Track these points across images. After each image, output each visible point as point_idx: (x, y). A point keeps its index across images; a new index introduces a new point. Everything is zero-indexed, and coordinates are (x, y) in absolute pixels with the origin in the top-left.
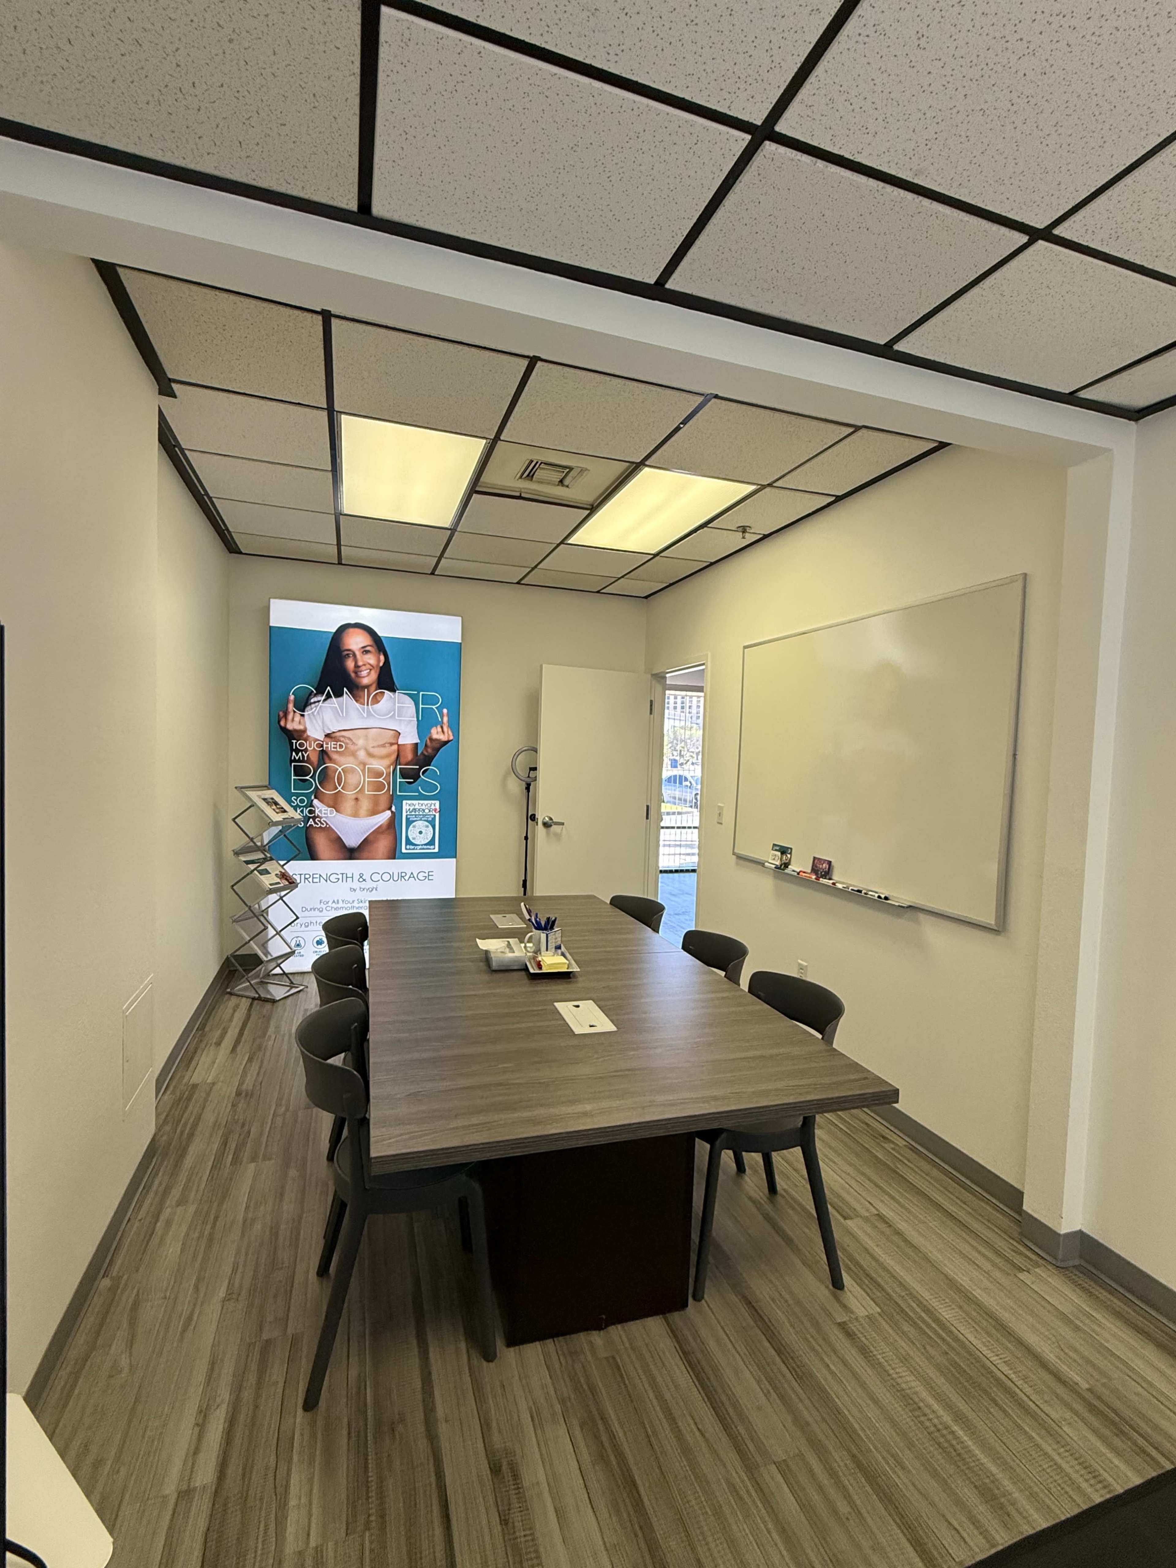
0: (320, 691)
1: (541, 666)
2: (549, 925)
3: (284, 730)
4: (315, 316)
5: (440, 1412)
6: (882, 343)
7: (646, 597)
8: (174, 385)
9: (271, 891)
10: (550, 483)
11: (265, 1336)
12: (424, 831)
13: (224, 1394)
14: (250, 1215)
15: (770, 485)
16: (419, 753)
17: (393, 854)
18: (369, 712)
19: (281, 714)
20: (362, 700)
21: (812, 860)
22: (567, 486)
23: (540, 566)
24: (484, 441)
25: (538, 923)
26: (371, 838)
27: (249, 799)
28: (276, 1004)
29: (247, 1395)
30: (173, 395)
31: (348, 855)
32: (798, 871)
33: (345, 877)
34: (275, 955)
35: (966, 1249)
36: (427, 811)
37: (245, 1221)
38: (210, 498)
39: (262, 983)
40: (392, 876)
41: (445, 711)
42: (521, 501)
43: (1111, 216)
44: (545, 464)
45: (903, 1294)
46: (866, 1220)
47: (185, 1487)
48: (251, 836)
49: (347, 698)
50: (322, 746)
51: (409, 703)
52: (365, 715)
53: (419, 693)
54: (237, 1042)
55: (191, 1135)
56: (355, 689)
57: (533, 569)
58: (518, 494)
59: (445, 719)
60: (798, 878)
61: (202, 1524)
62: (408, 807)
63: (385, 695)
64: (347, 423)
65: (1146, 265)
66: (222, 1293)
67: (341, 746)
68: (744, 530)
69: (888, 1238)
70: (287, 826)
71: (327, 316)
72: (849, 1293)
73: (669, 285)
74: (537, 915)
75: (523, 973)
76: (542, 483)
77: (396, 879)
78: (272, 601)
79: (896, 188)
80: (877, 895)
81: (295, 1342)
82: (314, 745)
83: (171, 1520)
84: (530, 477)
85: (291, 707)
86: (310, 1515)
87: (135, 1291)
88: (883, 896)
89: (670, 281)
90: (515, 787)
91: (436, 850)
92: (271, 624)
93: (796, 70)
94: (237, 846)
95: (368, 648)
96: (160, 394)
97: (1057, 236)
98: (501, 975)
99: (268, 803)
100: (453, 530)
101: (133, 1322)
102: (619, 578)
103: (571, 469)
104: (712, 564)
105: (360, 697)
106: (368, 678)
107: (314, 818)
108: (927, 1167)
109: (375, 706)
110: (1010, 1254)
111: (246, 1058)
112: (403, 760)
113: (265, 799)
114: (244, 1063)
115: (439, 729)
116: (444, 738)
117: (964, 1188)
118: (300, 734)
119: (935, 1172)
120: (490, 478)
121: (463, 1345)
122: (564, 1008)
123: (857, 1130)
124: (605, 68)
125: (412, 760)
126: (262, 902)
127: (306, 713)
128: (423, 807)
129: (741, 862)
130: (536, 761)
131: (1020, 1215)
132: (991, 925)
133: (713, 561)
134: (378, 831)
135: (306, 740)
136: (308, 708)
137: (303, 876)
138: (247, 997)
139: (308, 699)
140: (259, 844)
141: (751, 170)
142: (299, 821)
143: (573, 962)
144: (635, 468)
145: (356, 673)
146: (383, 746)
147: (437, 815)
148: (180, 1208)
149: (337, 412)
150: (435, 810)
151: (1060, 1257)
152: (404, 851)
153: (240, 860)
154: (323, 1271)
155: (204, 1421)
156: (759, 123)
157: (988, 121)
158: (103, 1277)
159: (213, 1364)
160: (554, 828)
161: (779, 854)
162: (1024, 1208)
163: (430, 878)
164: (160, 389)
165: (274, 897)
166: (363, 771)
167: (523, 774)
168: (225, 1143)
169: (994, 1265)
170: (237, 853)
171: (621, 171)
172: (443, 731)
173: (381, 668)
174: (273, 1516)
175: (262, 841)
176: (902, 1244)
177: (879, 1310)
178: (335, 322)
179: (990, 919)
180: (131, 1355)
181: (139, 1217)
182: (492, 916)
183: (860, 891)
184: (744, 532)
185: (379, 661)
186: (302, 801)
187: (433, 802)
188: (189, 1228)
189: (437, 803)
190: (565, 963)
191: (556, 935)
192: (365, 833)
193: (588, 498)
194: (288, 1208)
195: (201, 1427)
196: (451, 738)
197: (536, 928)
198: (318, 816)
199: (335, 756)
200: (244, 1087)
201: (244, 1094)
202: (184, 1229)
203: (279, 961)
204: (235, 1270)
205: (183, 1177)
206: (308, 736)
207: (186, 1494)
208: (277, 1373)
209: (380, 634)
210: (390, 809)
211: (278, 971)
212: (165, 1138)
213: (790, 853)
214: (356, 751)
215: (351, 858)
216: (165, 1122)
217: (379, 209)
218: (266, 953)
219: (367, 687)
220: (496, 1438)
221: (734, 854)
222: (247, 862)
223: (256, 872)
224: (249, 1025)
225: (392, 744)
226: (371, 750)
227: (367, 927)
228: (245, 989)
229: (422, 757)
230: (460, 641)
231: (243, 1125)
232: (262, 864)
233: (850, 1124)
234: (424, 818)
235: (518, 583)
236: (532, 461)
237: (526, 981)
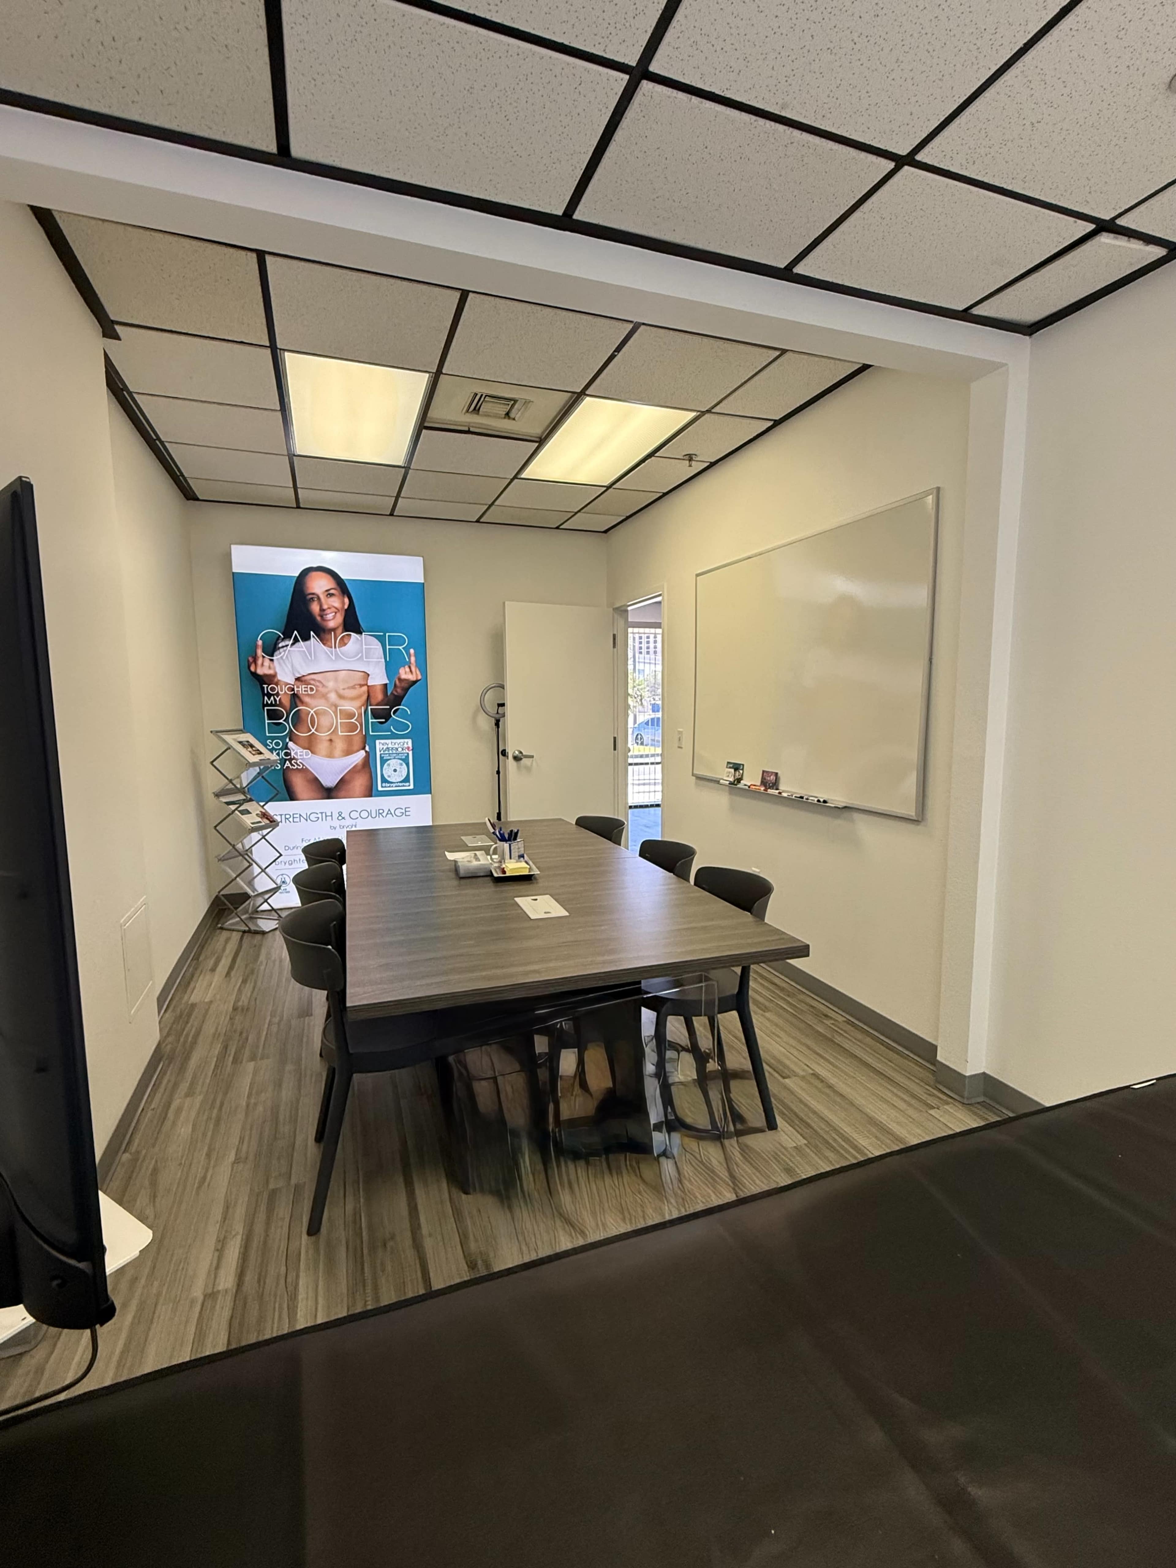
0: (287, 636)
1: (504, 603)
2: (512, 837)
3: (255, 675)
4: (249, 254)
5: (425, 1230)
6: (782, 266)
7: (606, 532)
8: (117, 327)
9: (254, 830)
10: (496, 416)
11: (272, 1186)
12: (398, 769)
13: (239, 1228)
14: (253, 1101)
15: (709, 411)
16: (389, 694)
17: (370, 792)
18: (337, 655)
19: (251, 660)
20: (329, 643)
21: (761, 772)
22: (514, 419)
23: (497, 503)
24: (427, 375)
25: (502, 835)
26: (346, 777)
27: (224, 741)
28: (266, 935)
29: (259, 1228)
30: (117, 337)
31: (325, 794)
32: (749, 784)
33: (325, 816)
34: (260, 891)
35: (888, 1096)
36: (400, 749)
37: (248, 1106)
38: (162, 442)
39: (251, 918)
40: (370, 814)
41: (412, 651)
42: (470, 436)
43: (964, 142)
44: (489, 396)
45: (828, 1129)
46: (803, 1078)
47: (210, 1291)
48: (230, 778)
49: (314, 641)
50: (293, 690)
51: (376, 645)
52: (334, 658)
53: (385, 635)
54: (231, 968)
55: (194, 1042)
56: (322, 632)
57: (490, 506)
58: (466, 429)
59: (413, 659)
60: (749, 792)
61: (226, 1314)
62: (382, 746)
63: (352, 637)
64: (290, 360)
65: (1005, 187)
66: (232, 1157)
67: (312, 689)
68: (690, 458)
69: (820, 1091)
70: (265, 767)
71: (261, 255)
72: (782, 1133)
73: (577, 216)
74: (501, 829)
75: (488, 878)
76: (489, 416)
77: (374, 816)
78: (233, 546)
79: (768, 121)
80: (816, 799)
81: (298, 1188)
82: (285, 689)
83: (200, 1313)
84: (477, 410)
85: (260, 652)
86: (317, 1303)
87: (153, 1162)
88: (822, 800)
89: (577, 212)
90: (485, 723)
91: (412, 787)
92: (234, 571)
93: (658, 16)
94: (217, 789)
95: (332, 591)
96: (104, 336)
97: (919, 162)
98: (468, 881)
99: (244, 745)
100: (407, 468)
101: (154, 1184)
102: (576, 513)
103: (515, 401)
104: (665, 494)
105: (327, 640)
106: (334, 620)
107: (290, 760)
108: (859, 1036)
109: (343, 648)
110: (924, 1097)
111: (240, 981)
112: (374, 701)
113: (240, 742)
114: (239, 984)
115: (407, 669)
116: (412, 678)
117: (889, 1049)
118: (270, 679)
119: (868, 1040)
120: (437, 414)
121: (444, 1185)
122: (524, 902)
123: (802, 1010)
124: (488, 17)
125: (382, 701)
126: (245, 841)
127: (274, 658)
128: (396, 746)
129: (702, 782)
130: (503, 697)
131: (934, 1065)
132: (912, 816)
133: (665, 491)
134: (354, 771)
135: (277, 684)
136: (277, 653)
137: (283, 816)
138: (238, 931)
139: (276, 644)
140: (238, 786)
141: (634, 107)
142: (275, 761)
143: (534, 867)
144: (576, 398)
145: (322, 616)
146: (353, 687)
147: (411, 753)
148: (188, 1098)
149: (280, 349)
150: (408, 748)
151: (966, 1094)
152: (380, 789)
153: (221, 802)
154: (319, 1138)
155: (223, 1247)
156: (634, 64)
157: (837, 58)
158: (124, 1152)
159: (227, 1207)
160: (524, 761)
161: (733, 770)
162: (939, 1058)
163: (407, 813)
164: (103, 332)
165: (256, 836)
166: (335, 713)
167: (492, 710)
168: (226, 1047)
169: (909, 1105)
170: (217, 795)
171: (516, 110)
172: (411, 671)
173: (346, 610)
174: (285, 1306)
175: (241, 783)
176: (832, 1094)
177: (806, 1142)
178: (269, 259)
179: (912, 813)
180: (154, 1206)
181: (153, 1107)
182: (462, 837)
183: (802, 797)
184: (690, 460)
185: (343, 603)
186: (277, 744)
187: (406, 740)
188: (198, 1113)
189: (410, 741)
190: (526, 868)
191: (518, 846)
192: (341, 773)
193: (537, 430)
194: (287, 1093)
195: (220, 1250)
196: (420, 677)
197: (500, 840)
198: (294, 759)
199: (307, 699)
200: (240, 1004)
201: (240, 1009)
202: (193, 1114)
203: (266, 896)
204: (242, 1140)
205: (189, 1075)
206: (279, 680)
207: (211, 1296)
208: (283, 1211)
209: (343, 577)
210: (364, 748)
211: (265, 907)
212: (169, 1047)
213: (743, 769)
214: (327, 694)
215: (329, 797)
216: (168, 1035)
217: (297, 150)
218: (254, 890)
219: (334, 630)
220: (473, 1246)
221: (693, 775)
222: (228, 803)
223: (237, 812)
224: (241, 954)
225: (361, 686)
226: (341, 692)
227: (345, 851)
228: (237, 923)
229: (392, 698)
230: (422, 581)
231: (241, 1033)
232: (241, 805)
233: (797, 1007)
234: (397, 756)
235: (478, 521)
236: (476, 394)
237: (491, 884)
